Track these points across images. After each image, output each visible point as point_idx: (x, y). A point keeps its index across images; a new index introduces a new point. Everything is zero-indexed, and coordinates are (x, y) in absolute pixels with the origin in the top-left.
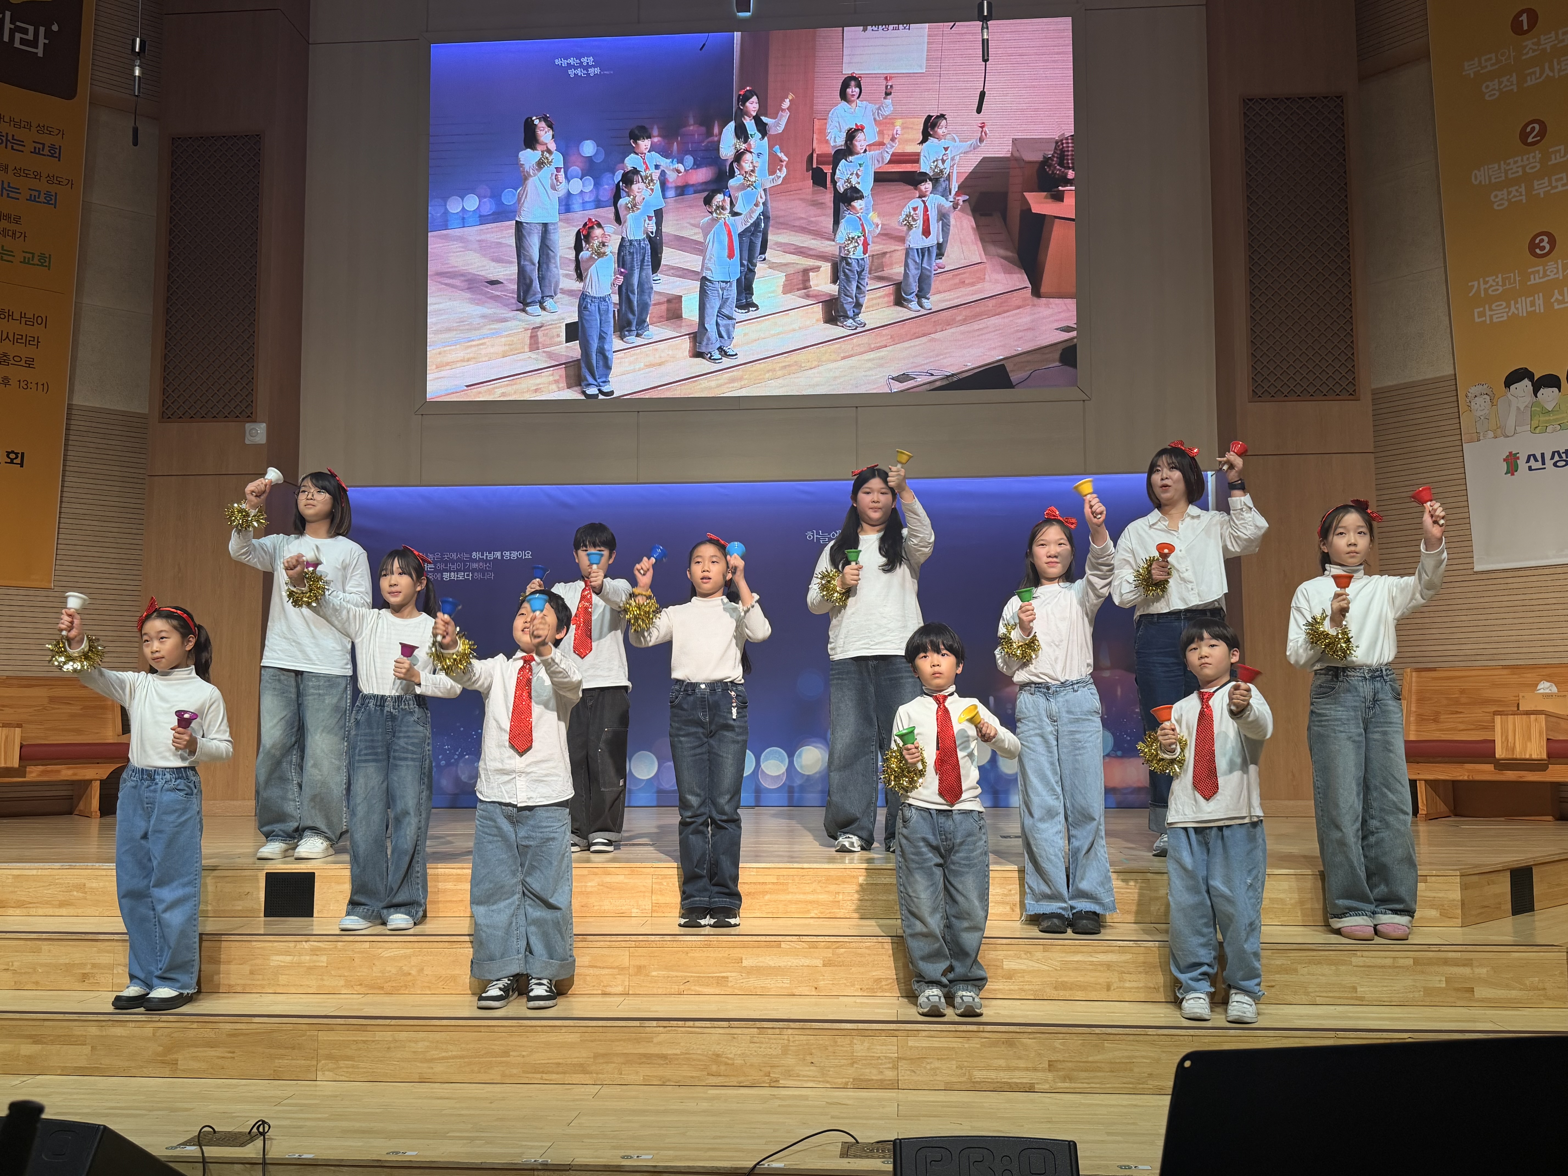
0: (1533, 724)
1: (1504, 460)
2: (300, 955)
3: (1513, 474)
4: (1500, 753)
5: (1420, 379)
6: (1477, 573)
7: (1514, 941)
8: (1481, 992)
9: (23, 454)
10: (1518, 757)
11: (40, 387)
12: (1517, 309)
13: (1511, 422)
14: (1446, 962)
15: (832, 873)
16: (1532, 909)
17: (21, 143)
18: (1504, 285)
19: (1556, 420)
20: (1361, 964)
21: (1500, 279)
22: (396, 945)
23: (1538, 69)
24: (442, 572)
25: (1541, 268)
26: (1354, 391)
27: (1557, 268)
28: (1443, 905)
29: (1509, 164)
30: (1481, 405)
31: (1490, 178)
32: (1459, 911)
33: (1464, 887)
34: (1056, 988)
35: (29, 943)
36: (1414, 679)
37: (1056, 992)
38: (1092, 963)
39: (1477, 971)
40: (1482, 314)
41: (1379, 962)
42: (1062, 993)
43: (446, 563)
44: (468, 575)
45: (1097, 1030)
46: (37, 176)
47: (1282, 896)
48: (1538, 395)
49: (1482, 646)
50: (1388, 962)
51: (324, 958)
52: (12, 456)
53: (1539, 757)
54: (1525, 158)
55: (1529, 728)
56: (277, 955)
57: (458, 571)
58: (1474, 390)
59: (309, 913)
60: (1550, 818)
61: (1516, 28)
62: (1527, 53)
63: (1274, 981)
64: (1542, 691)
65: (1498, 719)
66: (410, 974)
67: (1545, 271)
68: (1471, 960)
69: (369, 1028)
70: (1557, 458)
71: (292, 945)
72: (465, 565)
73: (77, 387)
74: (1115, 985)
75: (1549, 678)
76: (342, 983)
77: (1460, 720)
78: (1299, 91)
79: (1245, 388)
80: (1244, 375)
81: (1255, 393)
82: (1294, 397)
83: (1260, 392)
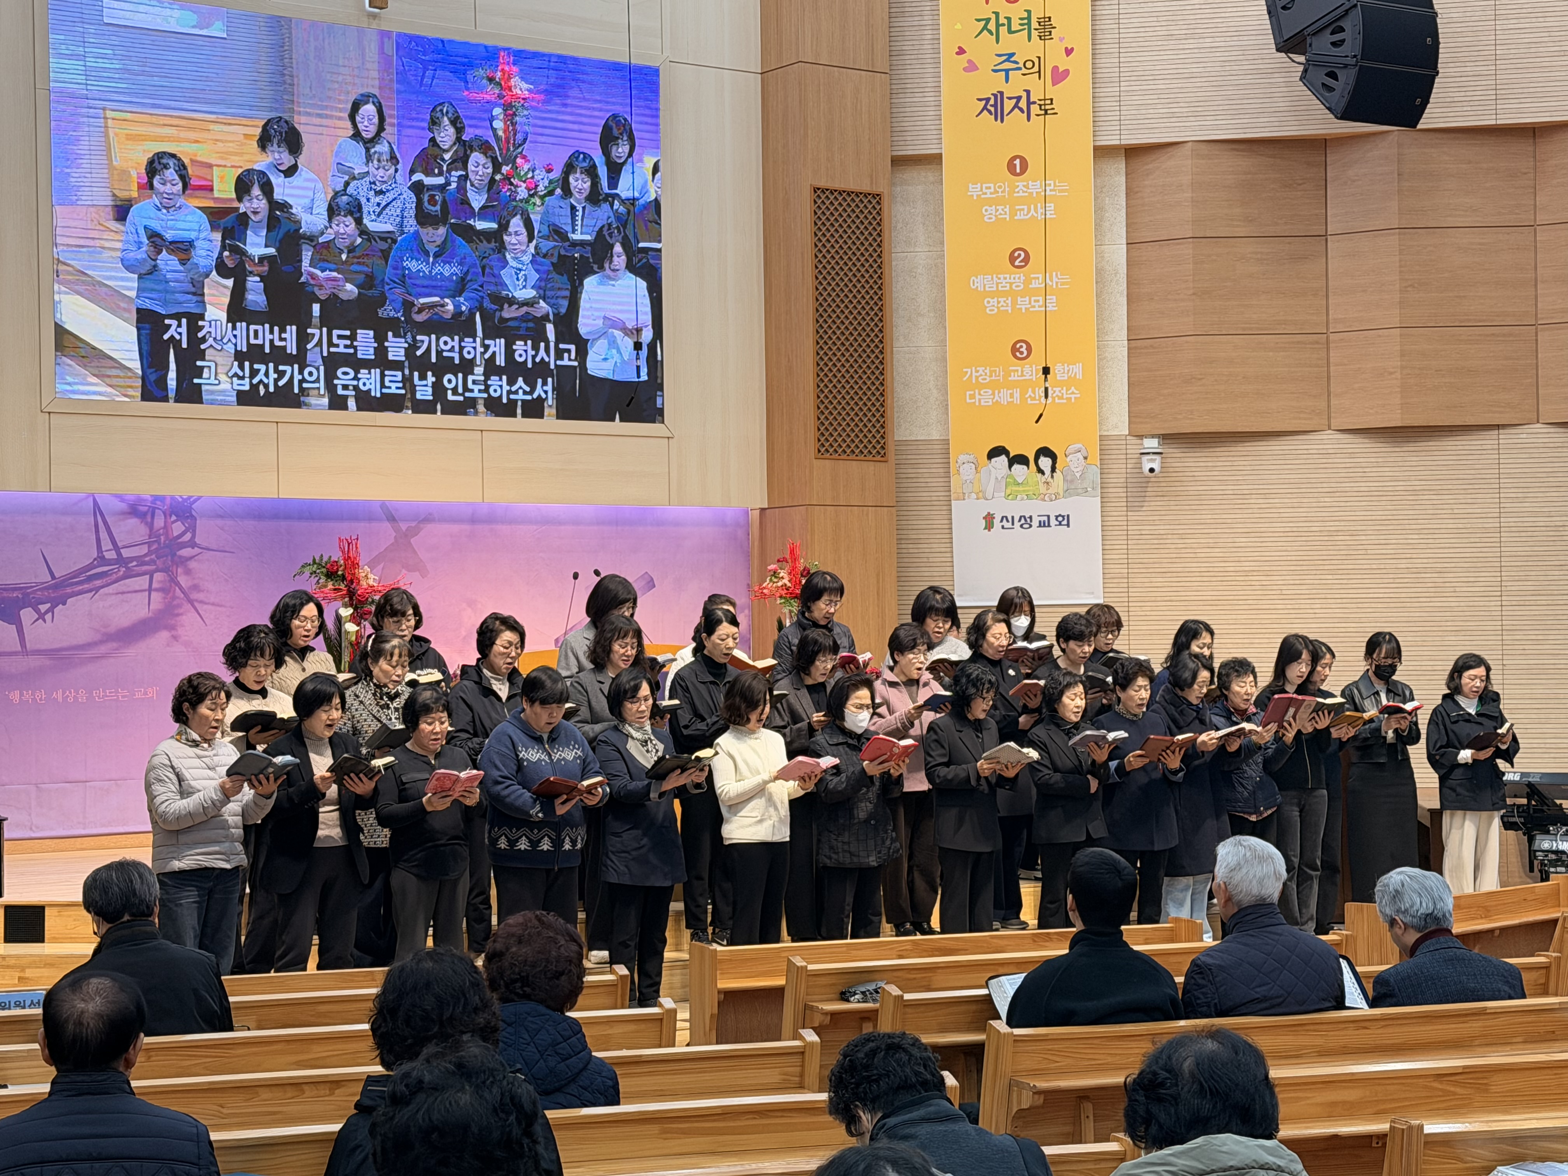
1: (983, 518)
3: (989, 530)
12: (1000, 398)
13: (990, 489)
18: (991, 376)
19: (1024, 491)
21: (988, 371)
23: (1025, 207)
25: (1019, 368)
26: (884, 454)
27: (1032, 371)
29: (1000, 278)
30: (967, 471)
31: (985, 285)
40: (972, 397)
54: (1013, 276)
58: (962, 458)
61: (1011, 168)
62: (1019, 192)
67: (1022, 371)
70: (1023, 521)
78: (852, 186)
79: (812, 446)
80: (812, 434)
81: (819, 451)
82: (844, 456)
83: (823, 450)
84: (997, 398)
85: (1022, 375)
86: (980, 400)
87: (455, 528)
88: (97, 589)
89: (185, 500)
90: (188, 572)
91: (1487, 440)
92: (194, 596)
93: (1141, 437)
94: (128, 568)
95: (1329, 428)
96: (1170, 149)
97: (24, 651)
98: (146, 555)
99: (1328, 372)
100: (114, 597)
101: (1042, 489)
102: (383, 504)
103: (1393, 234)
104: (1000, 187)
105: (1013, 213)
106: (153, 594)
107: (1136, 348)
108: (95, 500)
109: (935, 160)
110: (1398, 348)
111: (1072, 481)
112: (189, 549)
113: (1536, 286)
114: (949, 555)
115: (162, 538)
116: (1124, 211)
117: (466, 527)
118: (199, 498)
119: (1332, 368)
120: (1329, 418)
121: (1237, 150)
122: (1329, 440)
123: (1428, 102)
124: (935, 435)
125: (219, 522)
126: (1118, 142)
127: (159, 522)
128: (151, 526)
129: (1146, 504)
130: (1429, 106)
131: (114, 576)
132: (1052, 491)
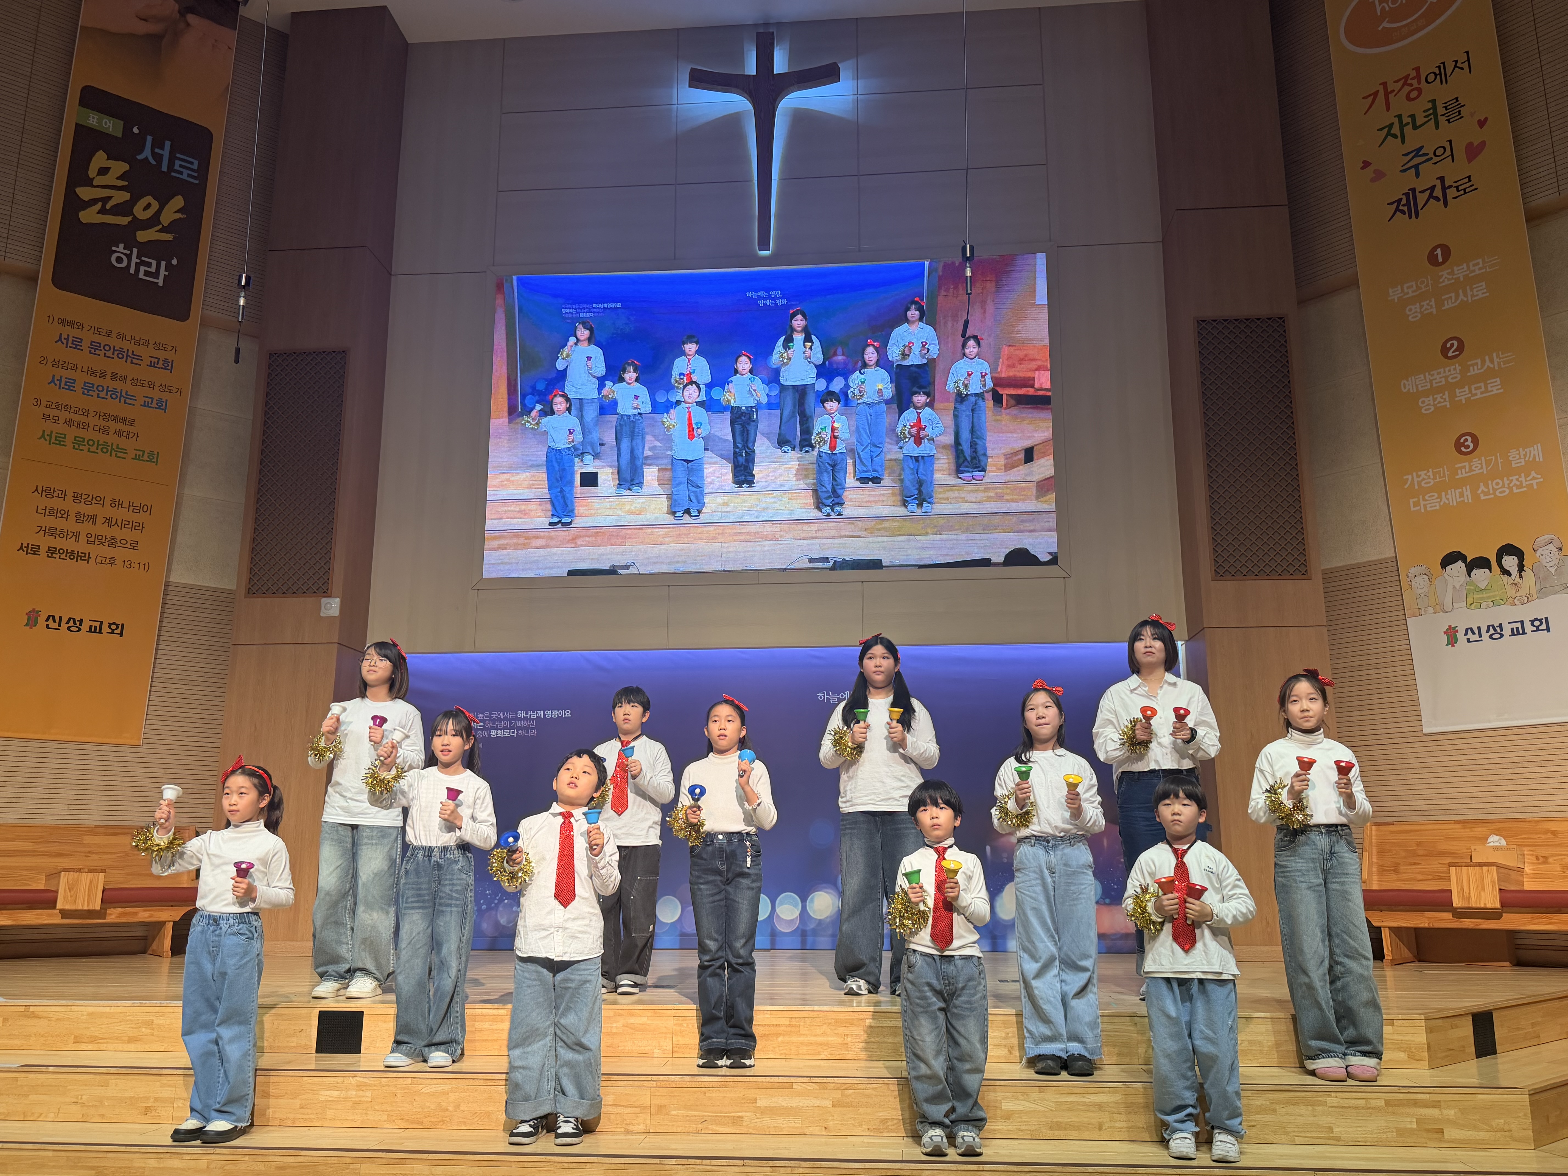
0: (1485, 875)
1: (1445, 633)
2: (347, 1090)
3: (1453, 646)
4: (1456, 902)
5: (1365, 560)
6: (1426, 735)
7: (1480, 1083)
8: (1451, 1133)
9: (123, 625)
10: (1474, 906)
11: (142, 566)
12: (1448, 499)
13: (1448, 600)
14: (1416, 1104)
15: (841, 1015)
16: (1496, 1053)
17: (139, 357)
18: (1435, 478)
19: (1489, 597)
20: (1336, 1105)
21: (1431, 474)
22: (435, 1081)
23: (1453, 295)
24: (489, 729)
25: (1467, 464)
26: (1306, 571)
27: (1481, 464)
28: (1410, 1048)
29: (1433, 375)
30: (1420, 584)
31: (1417, 386)
32: (1426, 1054)
33: (1430, 1030)
34: (1051, 1128)
35: (98, 1077)
36: (1374, 833)
37: (1051, 1132)
38: (1084, 1104)
39: (1445, 1112)
40: (1416, 504)
41: (1352, 1103)
42: (1057, 1133)
43: (494, 721)
44: (513, 732)
45: (1090, 1169)
46: (152, 385)
47: (1259, 1038)
48: (1472, 575)
49: (1435, 802)
50: (1362, 1103)
51: (369, 1094)
52: (114, 627)
53: (1493, 906)
54: (1447, 369)
55: (1482, 879)
56: (326, 1090)
57: (504, 728)
58: (1413, 571)
59: (357, 1050)
60: (1507, 964)
61: (1432, 259)
62: (1444, 281)
63: (1256, 1121)
64: (1492, 844)
65: (1453, 869)
66: (447, 1110)
67: (1470, 467)
68: (1439, 1101)
69: (408, 1162)
70: (1492, 631)
71: (340, 1080)
72: (511, 723)
73: (175, 566)
74: (1107, 1125)
75: (1498, 832)
76: (385, 1117)
77: (1418, 871)
78: (1246, 313)
79: (1207, 568)
80: (1207, 556)
81: (1217, 572)
82: (1252, 577)
83: (1222, 571)
84: (1444, 499)
85: (1471, 470)
86: (1425, 506)
101: (1511, 592)
104: (1422, 283)
105: (1440, 304)
111: (1547, 578)
126: (1556, 196)
132: (1522, 592)
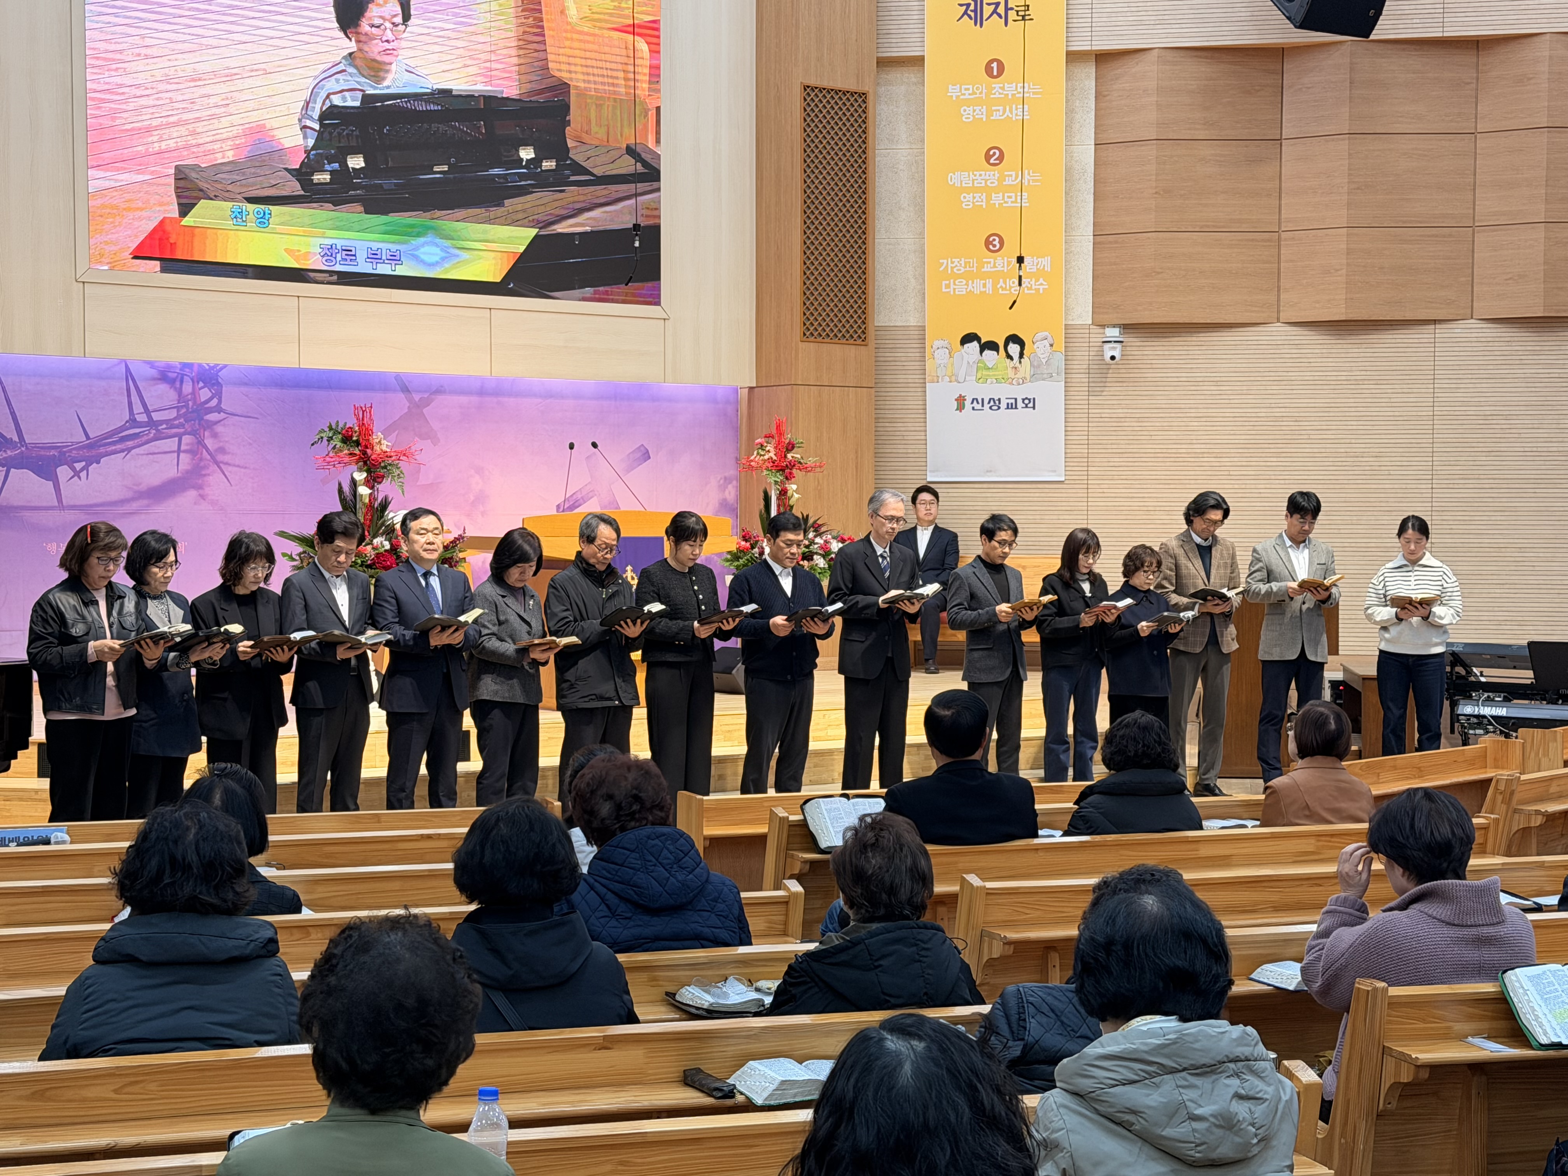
1: (956, 400)
3: (960, 411)
12: (973, 287)
13: (962, 372)
18: (965, 267)
21: (962, 262)
23: (1001, 108)
25: (992, 260)
26: (866, 338)
27: (1003, 263)
29: (976, 175)
30: (941, 356)
31: (961, 182)
54: (988, 173)
58: (937, 343)
61: (988, 70)
62: (995, 94)
67: (995, 263)
70: (992, 403)
78: (839, 85)
79: (798, 330)
80: (798, 318)
81: (805, 334)
82: (828, 340)
83: (808, 333)
84: (970, 287)
85: (995, 266)
86: (954, 289)
87: (464, 399)
88: (129, 450)
89: (212, 368)
90: (215, 435)
91: (1425, 334)
92: (220, 457)
93: (1103, 326)
94: (157, 430)
95: (1278, 321)
96: (1137, 55)
97: (61, 506)
98: (175, 419)
99: (1279, 269)
100: (145, 457)
101: (1011, 373)
102: (398, 377)
103: (1343, 140)
104: (977, 88)
105: (989, 113)
106: (182, 456)
107: (1100, 243)
108: (127, 366)
109: (919, 61)
110: (1344, 246)
111: (1039, 366)
112: (216, 414)
113: (1474, 189)
114: (923, 433)
115: (190, 403)
116: (1093, 113)
117: (474, 399)
118: (225, 366)
119: (1282, 264)
120: (1278, 312)
121: (1200, 57)
122: (1278, 332)
123: (1380, 14)
124: (913, 321)
125: (244, 389)
126: (1089, 48)
127: (187, 388)
128: (180, 392)
129: (1107, 389)
130: (1381, 18)
131: (145, 438)
132: (1020, 375)
